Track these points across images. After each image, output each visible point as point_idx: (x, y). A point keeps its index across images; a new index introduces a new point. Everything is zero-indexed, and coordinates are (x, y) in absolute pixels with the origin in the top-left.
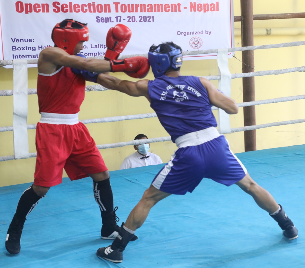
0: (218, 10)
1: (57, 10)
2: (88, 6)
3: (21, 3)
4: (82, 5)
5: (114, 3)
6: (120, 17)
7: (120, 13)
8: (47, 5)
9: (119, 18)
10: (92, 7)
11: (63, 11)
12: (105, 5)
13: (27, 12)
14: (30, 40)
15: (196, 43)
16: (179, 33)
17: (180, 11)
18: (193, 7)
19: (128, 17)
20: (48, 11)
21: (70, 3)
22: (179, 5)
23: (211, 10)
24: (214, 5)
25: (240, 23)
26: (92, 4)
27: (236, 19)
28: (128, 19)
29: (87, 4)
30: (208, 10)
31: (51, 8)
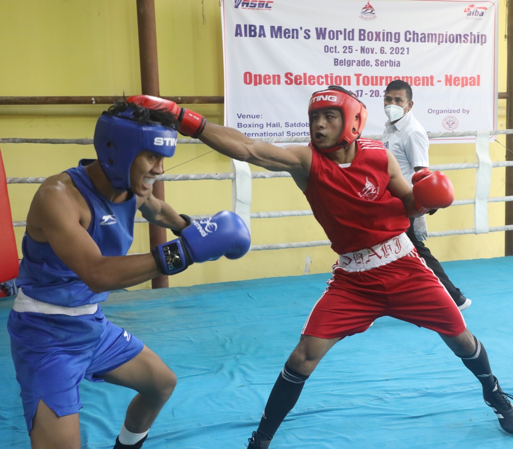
0: (478, 84)
1: (289, 82)
2: (324, 78)
3: (250, 74)
4: (318, 77)
5: (355, 75)
6: (362, 91)
7: (361, 87)
8: (279, 76)
9: (360, 92)
10: (329, 79)
11: (296, 83)
12: (345, 77)
13: (256, 84)
14: (258, 116)
15: (450, 123)
16: (430, 111)
17: (432, 84)
18: (449, 80)
19: (370, 91)
20: (279, 83)
21: (305, 74)
22: (432, 77)
23: (471, 85)
24: (474, 78)
25: (505, 101)
26: (329, 75)
27: (501, 96)
28: (371, 93)
29: (323, 75)
30: (466, 85)
31: (283, 79)
